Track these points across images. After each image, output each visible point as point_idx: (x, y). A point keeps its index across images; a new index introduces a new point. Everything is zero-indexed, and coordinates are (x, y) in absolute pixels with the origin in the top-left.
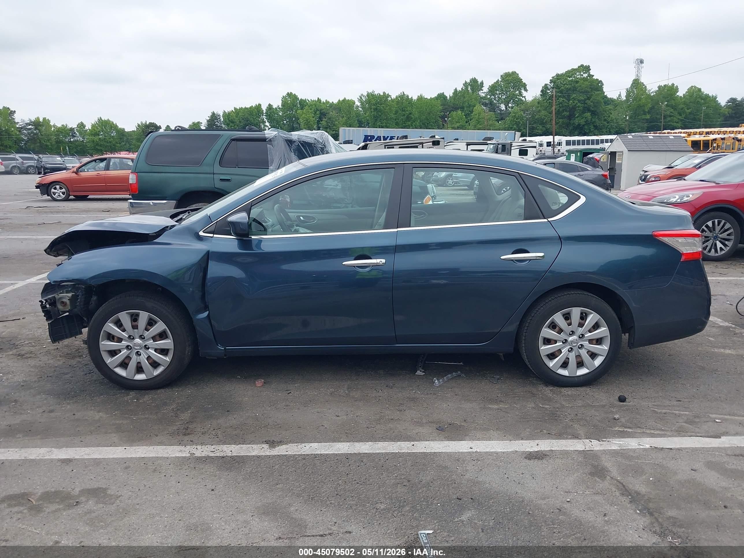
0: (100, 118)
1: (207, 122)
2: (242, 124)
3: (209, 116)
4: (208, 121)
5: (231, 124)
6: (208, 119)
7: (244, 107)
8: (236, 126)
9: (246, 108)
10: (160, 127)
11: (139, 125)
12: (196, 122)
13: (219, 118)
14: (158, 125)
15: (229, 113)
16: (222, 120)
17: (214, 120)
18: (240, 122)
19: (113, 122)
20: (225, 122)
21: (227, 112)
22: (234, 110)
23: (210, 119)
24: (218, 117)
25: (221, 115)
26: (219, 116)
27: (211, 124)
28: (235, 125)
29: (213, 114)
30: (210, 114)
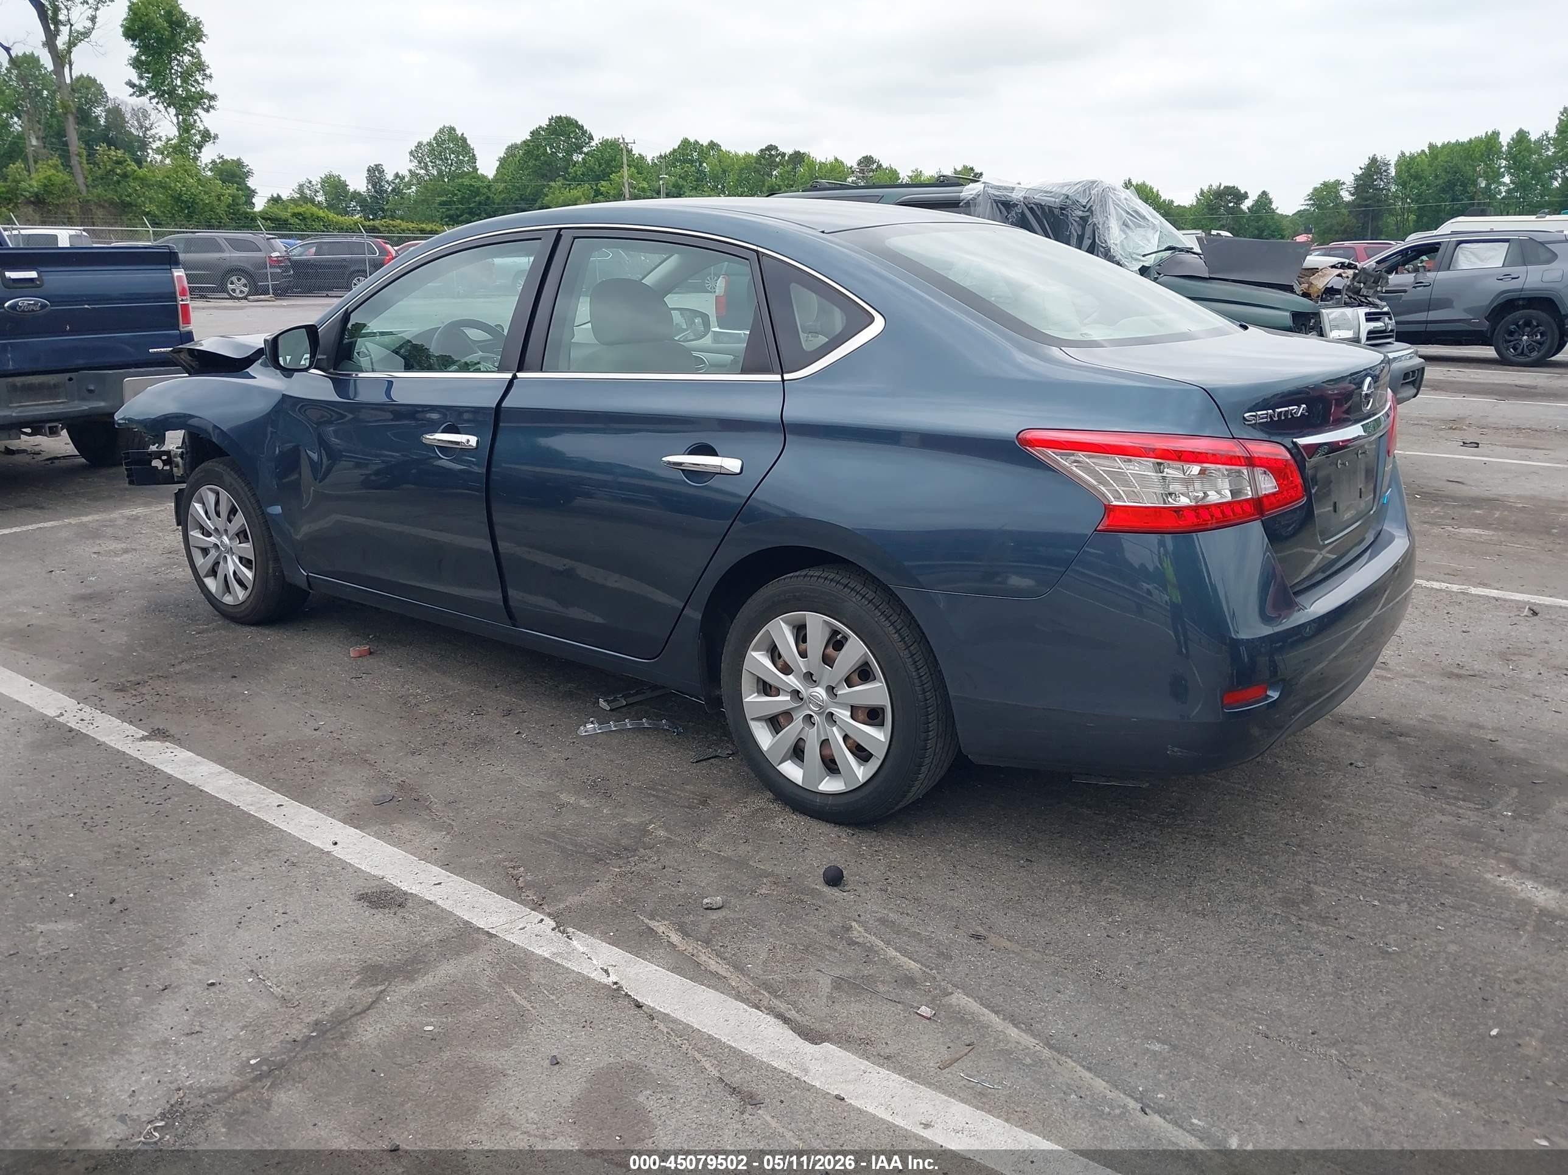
0: (1130, 180)
1: (1356, 180)
2: (1441, 181)
3: (1363, 167)
4: (1358, 178)
5: (1413, 183)
6: (1359, 172)
7: (1453, 141)
8: (1424, 187)
9: (1457, 144)
10: (1245, 196)
11: (1202, 193)
12: (1332, 180)
13: (1385, 171)
14: (1242, 192)
15: (1412, 158)
16: (1393, 174)
17: (1371, 176)
18: (1437, 176)
19: (1151, 189)
20: (1400, 180)
21: (1407, 154)
22: (1427, 151)
23: (1362, 174)
24: (1384, 168)
25: (1393, 163)
26: (1387, 164)
27: (1364, 185)
28: (1421, 185)
29: (1374, 160)
30: (1364, 162)
